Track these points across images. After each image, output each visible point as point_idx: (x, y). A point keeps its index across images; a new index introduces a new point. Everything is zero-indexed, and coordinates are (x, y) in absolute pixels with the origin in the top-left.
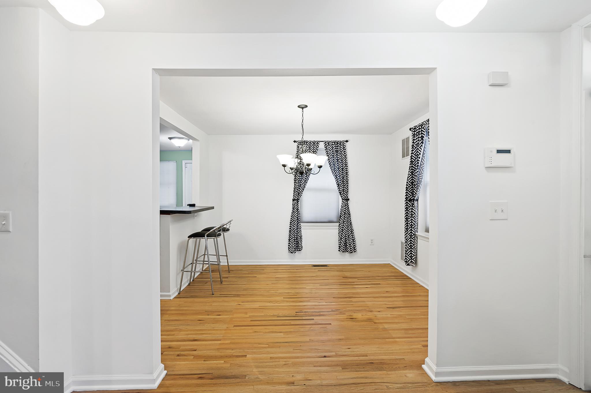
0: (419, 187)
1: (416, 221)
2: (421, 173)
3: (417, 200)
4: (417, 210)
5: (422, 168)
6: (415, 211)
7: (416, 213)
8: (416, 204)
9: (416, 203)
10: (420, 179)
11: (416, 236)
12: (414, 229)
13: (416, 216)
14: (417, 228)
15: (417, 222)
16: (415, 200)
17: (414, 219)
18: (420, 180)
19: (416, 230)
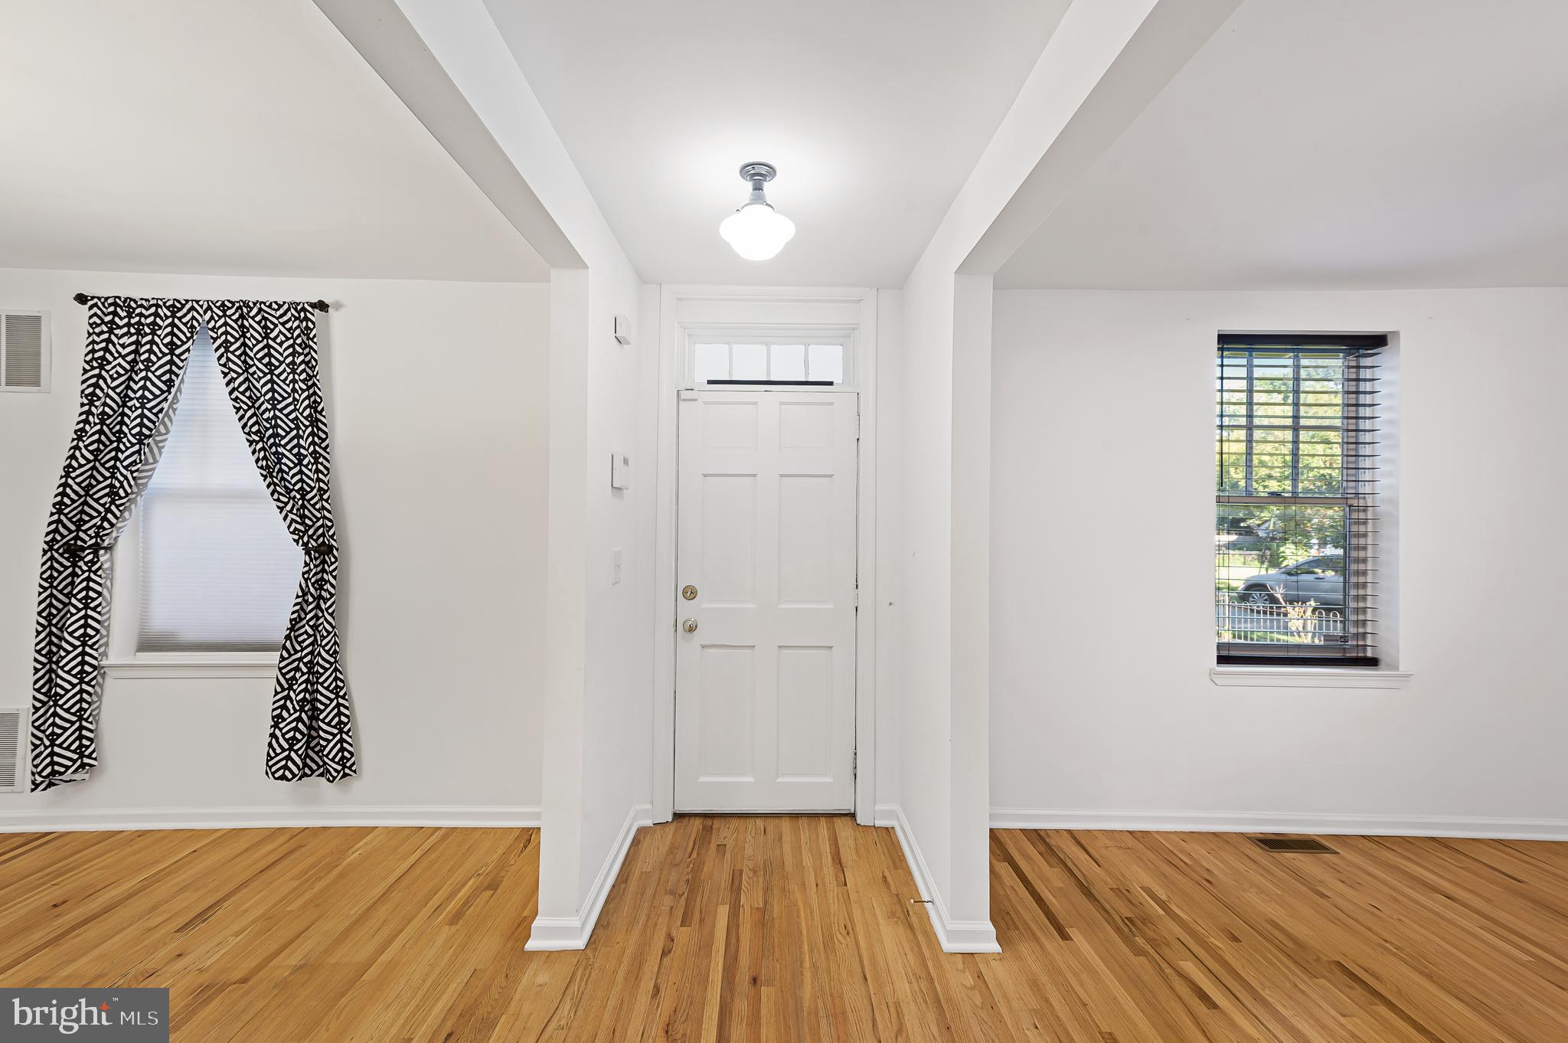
0: (133, 506)
1: (105, 621)
2: (151, 461)
3: (109, 549)
4: (108, 583)
5: (160, 445)
6: (100, 584)
7: (105, 593)
8: (106, 561)
9: (104, 557)
10: (141, 478)
11: (102, 671)
12: (96, 650)
13: (104, 604)
14: (106, 644)
15: (106, 624)
16: (104, 548)
17: (99, 613)
18: (140, 482)
19: (101, 650)
